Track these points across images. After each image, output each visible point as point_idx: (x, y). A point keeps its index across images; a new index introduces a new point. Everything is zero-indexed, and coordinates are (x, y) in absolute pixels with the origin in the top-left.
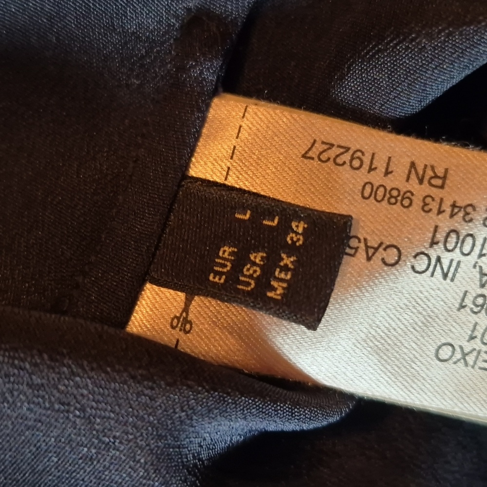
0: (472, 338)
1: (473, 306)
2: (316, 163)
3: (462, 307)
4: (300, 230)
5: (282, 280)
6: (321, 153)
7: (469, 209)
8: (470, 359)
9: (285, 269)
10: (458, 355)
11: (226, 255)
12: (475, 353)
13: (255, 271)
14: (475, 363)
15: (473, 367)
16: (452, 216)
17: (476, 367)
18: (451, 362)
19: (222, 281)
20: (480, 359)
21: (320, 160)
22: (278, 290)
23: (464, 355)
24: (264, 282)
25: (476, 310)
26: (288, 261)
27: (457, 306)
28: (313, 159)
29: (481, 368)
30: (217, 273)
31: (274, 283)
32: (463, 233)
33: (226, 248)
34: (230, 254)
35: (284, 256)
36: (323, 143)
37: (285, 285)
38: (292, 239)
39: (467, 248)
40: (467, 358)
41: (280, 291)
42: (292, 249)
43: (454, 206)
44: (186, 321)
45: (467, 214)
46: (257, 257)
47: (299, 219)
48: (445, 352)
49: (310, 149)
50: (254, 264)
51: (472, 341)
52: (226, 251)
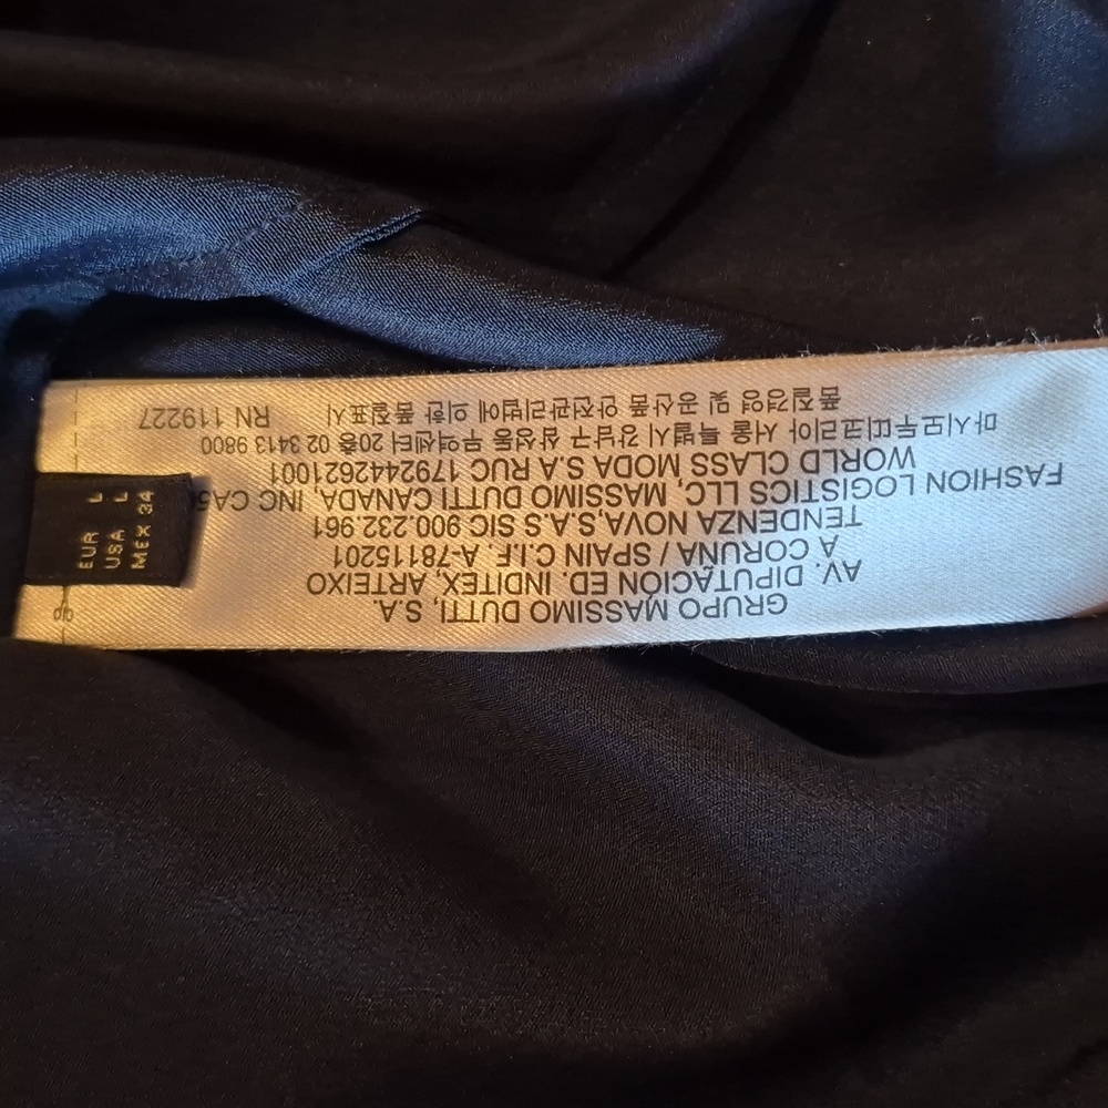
0: (337, 563)
1: (327, 531)
2: (154, 431)
3: (317, 533)
4: (148, 499)
5: (142, 550)
6: (156, 420)
7: (294, 441)
8: (343, 585)
9: (143, 539)
10: (330, 584)
11: (90, 541)
12: (346, 578)
13: (118, 549)
14: (349, 589)
15: (348, 593)
16: (282, 450)
17: (352, 593)
18: (325, 592)
19: (91, 566)
20: (353, 583)
21: (157, 427)
22: (140, 561)
23: (336, 584)
24: (127, 557)
25: (331, 533)
26: (143, 531)
27: (313, 534)
28: (149, 427)
29: (356, 593)
30: (85, 560)
31: (136, 555)
32: (296, 464)
33: (89, 534)
34: (93, 538)
35: (140, 527)
36: (155, 409)
37: (146, 554)
38: (143, 510)
39: (303, 475)
40: (340, 585)
41: (142, 561)
42: (145, 519)
43: (281, 441)
44: (66, 610)
45: (293, 445)
46: (117, 536)
47: (145, 489)
48: (317, 584)
49: (145, 418)
50: (115, 542)
51: (338, 567)
52: (88, 537)
